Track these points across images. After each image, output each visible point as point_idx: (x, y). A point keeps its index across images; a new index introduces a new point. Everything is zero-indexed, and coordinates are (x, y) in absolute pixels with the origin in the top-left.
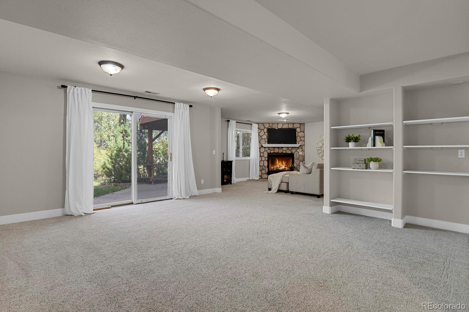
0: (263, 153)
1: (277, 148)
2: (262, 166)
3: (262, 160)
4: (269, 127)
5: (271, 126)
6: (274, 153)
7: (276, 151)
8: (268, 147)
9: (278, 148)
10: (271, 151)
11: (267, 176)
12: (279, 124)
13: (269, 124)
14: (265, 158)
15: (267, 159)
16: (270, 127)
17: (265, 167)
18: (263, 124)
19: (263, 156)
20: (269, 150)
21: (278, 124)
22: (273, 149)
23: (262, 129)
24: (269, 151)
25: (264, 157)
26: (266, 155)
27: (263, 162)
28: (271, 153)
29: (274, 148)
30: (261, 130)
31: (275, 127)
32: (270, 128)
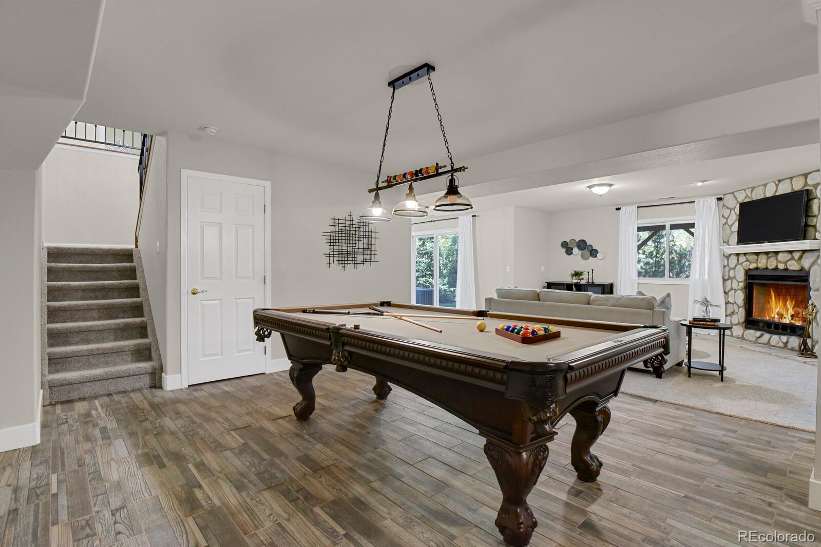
0: (734, 269)
1: (765, 257)
2: (733, 304)
3: (732, 289)
4: (745, 199)
5: (749, 194)
6: (757, 268)
7: (762, 262)
8: (745, 254)
9: (767, 253)
10: (751, 263)
11: (742, 332)
12: (768, 185)
13: (745, 190)
14: (739, 282)
15: (742, 285)
16: (750, 198)
17: (739, 307)
18: (733, 193)
19: (734, 277)
20: (747, 260)
21: (765, 185)
22: (755, 257)
23: (732, 207)
24: (747, 265)
25: (737, 281)
26: (741, 276)
27: (735, 293)
28: (750, 269)
29: (757, 254)
30: (731, 210)
31: (758, 195)
32: (750, 200)
